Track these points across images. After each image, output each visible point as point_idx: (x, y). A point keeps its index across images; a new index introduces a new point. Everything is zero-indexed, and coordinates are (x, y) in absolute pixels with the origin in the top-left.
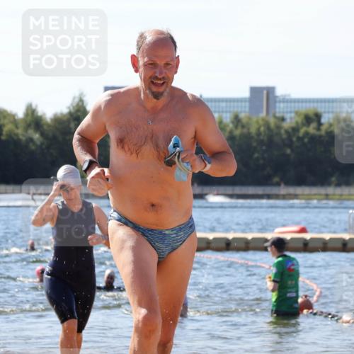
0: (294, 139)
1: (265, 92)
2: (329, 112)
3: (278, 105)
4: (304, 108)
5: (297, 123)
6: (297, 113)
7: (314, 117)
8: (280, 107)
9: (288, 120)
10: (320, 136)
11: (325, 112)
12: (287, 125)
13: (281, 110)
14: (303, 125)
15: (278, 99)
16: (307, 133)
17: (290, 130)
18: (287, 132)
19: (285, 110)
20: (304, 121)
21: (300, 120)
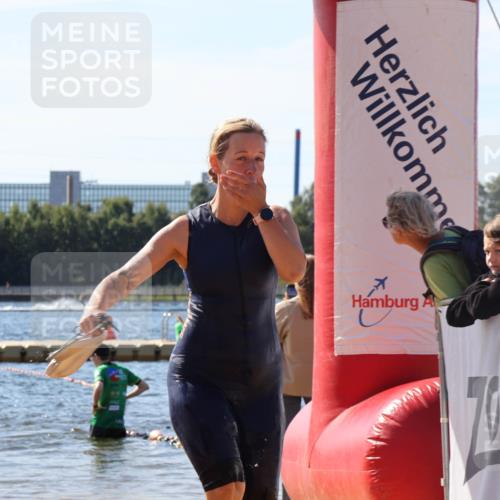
0: (102, 232)
1: (68, 177)
2: (141, 201)
3: (83, 192)
4: (113, 196)
5: (105, 213)
6: (104, 202)
7: (124, 207)
8: (85, 195)
9: (95, 210)
10: (132, 229)
11: (137, 201)
12: (93, 215)
13: (87, 198)
14: (113, 215)
15: (82, 187)
16: (116, 225)
17: (97, 221)
18: (93, 223)
19: (91, 198)
20: (113, 211)
21: (108, 209)
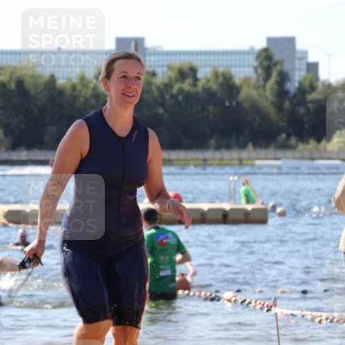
0: (167, 97)
1: (133, 44)
2: (206, 66)
3: (148, 58)
4: (179, 62)
5: (170, 78)
6: (170, 67)
7: (189, 72)
8: (150, 61)
9: (160, 75)
10: (197, 94)
11: (201, 66)
12: (158, 81)
13: (152, 64)
14: (177, 80)
15: (147, 52)
16: (181, 90)
17: (162, 87)
18: (158, 88)
19: (156, 64)
20: (178, 77)
21: (173, 74)
